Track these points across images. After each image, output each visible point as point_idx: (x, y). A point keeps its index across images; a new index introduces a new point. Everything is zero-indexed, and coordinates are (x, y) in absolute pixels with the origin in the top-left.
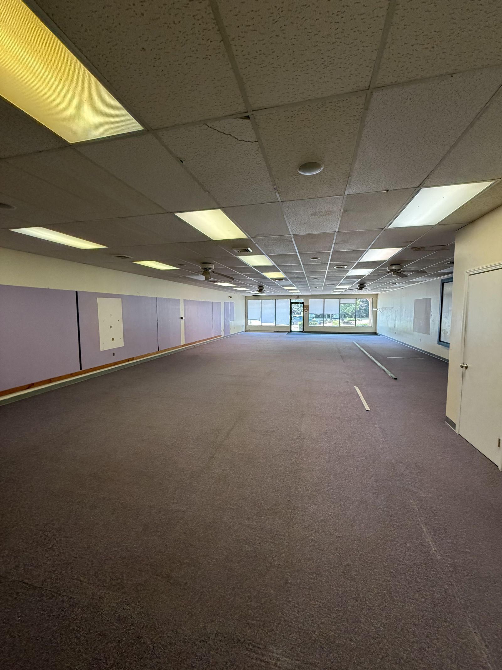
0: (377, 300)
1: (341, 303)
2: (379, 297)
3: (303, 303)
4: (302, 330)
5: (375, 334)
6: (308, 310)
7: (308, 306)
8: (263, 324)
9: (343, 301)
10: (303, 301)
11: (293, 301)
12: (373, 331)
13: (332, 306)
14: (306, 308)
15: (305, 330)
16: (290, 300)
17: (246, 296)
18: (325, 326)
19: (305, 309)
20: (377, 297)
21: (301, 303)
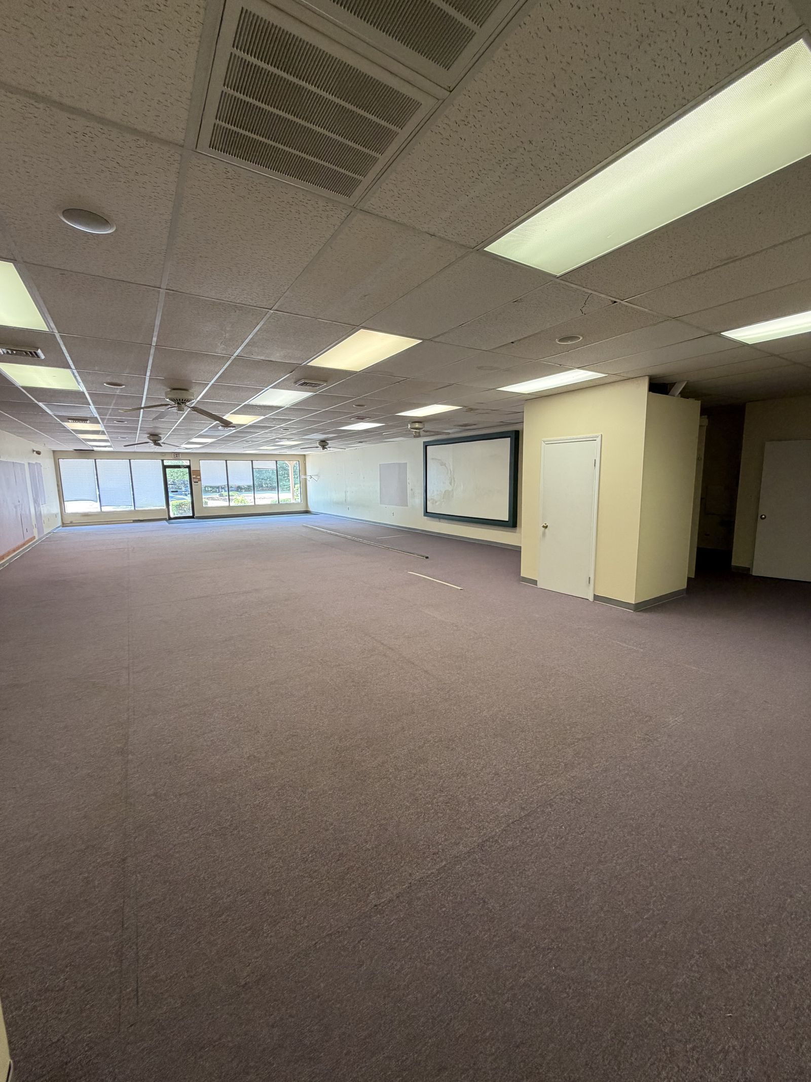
0: (305, 464)
1: (254, 467)
2: (307, 459)
3: (189, 467)
4: (191, 515)
5: (307, 512)
6: (200, 480)
7: (198, 473)
8: (105, 509)
9: (257, 465)
10: (187, 463)
11: (166, 463)
12: (303, 509)
13: (241, 471)
14: (194, 476)
15: (196, 515)
16: (163, 461)
17: (54, 452)
18: (231, 505)
19: (194, 478)
20: (305, 460)
21: (185, 468)
